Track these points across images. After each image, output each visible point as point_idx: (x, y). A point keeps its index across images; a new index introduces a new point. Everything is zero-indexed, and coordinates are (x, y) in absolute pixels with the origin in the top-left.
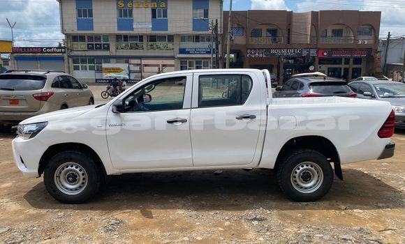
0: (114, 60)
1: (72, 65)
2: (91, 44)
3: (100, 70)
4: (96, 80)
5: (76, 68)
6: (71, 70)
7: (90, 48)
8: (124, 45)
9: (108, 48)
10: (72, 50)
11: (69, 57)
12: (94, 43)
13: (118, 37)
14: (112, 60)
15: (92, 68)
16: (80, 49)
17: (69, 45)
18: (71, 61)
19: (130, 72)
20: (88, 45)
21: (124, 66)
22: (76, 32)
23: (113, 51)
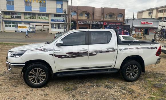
0: (23, 23)
1: (4, 24)
2: (16, 16)
3: (17, 27)
4: (15, 31)
5: (6, 26)
6: (4, 26)
7: (13, 17)
8: (28, 17)
9: (20, 18)
10: (4, 18)
11: (3, 21)
12: (14, 15)
13: (25, 14)
14: (22, 23)
15: (13, 26)
16: (8, 18)
17: (3, 16)
18: (4, 22)
19: (30, 28)
20: (12, 16)
21: (28, 26)
22: (6, 10)
23: (23, 19)
